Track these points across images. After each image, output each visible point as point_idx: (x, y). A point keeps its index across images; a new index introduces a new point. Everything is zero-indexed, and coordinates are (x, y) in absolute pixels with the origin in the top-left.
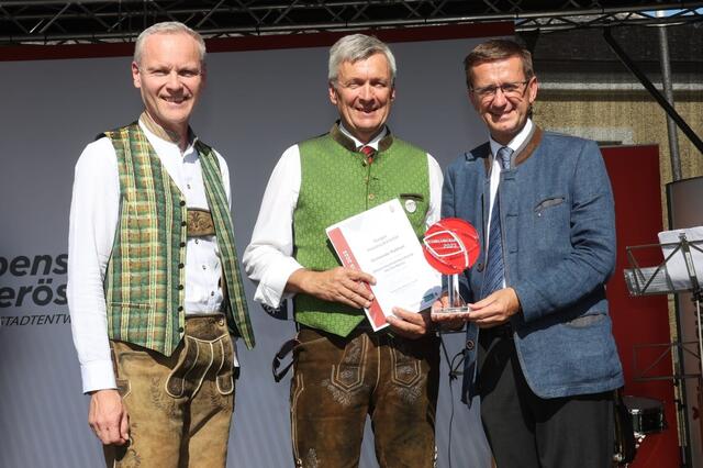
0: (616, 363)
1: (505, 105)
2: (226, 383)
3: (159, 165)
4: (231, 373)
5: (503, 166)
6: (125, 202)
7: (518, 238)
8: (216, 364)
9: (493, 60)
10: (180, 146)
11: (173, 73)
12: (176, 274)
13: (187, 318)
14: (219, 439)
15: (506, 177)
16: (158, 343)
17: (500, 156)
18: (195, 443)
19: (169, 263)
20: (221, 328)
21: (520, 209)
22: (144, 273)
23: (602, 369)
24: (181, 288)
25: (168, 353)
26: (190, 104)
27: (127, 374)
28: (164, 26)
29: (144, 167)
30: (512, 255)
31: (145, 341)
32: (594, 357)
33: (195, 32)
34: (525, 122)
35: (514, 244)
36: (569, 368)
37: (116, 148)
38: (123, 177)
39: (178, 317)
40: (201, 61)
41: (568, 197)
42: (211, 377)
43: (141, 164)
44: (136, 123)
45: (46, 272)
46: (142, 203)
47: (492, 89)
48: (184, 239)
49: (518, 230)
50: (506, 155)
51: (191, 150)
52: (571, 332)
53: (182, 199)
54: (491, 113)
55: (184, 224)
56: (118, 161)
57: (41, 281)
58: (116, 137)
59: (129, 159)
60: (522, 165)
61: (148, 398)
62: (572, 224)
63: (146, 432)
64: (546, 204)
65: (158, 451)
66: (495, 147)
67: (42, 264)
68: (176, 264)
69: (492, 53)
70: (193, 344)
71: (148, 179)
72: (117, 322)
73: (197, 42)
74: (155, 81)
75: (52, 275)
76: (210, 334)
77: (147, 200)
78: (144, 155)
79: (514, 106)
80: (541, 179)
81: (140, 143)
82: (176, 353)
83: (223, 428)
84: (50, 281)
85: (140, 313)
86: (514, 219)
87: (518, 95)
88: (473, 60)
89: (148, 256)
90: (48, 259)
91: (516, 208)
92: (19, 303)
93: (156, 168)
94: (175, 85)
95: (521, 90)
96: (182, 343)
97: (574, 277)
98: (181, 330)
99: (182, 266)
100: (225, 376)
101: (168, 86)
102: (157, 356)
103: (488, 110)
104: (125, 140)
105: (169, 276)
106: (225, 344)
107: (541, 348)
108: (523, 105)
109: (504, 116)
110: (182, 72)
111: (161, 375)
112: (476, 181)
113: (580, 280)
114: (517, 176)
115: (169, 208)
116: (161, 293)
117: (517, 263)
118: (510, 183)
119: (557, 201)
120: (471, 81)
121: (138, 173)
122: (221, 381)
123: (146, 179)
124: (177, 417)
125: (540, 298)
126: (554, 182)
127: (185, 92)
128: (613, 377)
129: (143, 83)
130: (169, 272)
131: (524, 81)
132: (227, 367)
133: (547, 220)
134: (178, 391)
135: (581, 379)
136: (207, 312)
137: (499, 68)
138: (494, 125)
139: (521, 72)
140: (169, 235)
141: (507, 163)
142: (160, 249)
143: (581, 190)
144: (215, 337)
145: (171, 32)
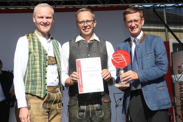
1: (135, 26)
2: (60, 106)
3: (40, 43)
6: (30, 54)
7: (142, 65)
8: (57, 100)
9: (131, 13)
10: (46, 38)
11: (45, 18)
12: (45, 74)
13: (48, 87)
15: (137, 47)
16: (39, 94)
17: (134, 41)
19: (42, 71)
20: (58, 90)
21: (142, 56)
22: (35, 74)
24: (46, 78)
25: (42, 97)
27: (30, 104)
31: (36, 93)
33: (51, 6)
34: (140, 31)
36: (158, 102)
37: (28, 39)
38: (30, 47)
39: (45, 87)
40: (53, 15)
41: (154, 53)
43: (35, 43)
44: (34, 32)
47: (131, 21)
48: (47, 65)
49: (142, 62)
50: (136, 41)
51: (49, 39)
52: (159, 91)
53: (46, 53)
54: (131, 28)
55: (47, 60)
56: (29, 42)
58: (28, 36)
60: (142, 43)
61: (37, 110)
64: (149, 54)
66: (132, 39)
69: (131, 11)
70: (49, 94)
71: (37, 47)
72: (27, 88)
74: (39, 20)
76: (55, 92)
77: (36, 53)
78: (36, 41)
79: (138, 27)
80: (148, 47)
81: (35, 37)
82: (44, 97)
83: (59, 119)
85: (34, 85)
86: (141, 59)
87: (138, 24)
88: (125, 13)
89: (36, 69)
91: (141, 56)
94: (45, 22)
95: (139, 22)
96: (46, 94)
98: (46, 90)
99: (46, 72)
100: (60, 104)
101: (43, 22)
102: (39, 98)
103: (130, 27)
104: (30, 36)
105: (43, 75)
106: (60, 95)
108: (140, 26)
109: (135, 29)
110: (47, 18)
111: (40, 103)
114: (140, 47)
115: (43, 56)
116: (40, 80)
118: (139, 49)
120: (125, 19)
121: (34, 46)
122: (58, 105)
123: (36, 47)
124: (46, 115)
127: (48, 23)
128: (169, 104)
129: (36, 21)
131: (140, 19)
132: (60, 101)
133: (150, 59)
134: (46, 108)
135: (161, 105)
136: (54, 86)
137: (133, 15)
138: (131, 32)
139: (140, 17)
140: (42, 63)
141: (137, 43)
142: (40, 67)
143: (157, 51)
144: (56, 93)
145: (44, 6)
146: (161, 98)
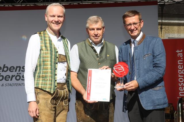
0: (166, 100)
1: (134, 29)
2: (66, 102)
3: (51, 41)
4: (68, 100)
5: (135, 45)
6: (42, 51)
7: (139, 66)
8: (63, 97)
9: (130, 17)
10: (57, 37)
11: (56, 17)
12: (55, 71)
13: (57, 83)
14: (64, 118)
15: (135, 48)
16: (49, 90)
17: (134, 42)
18: (58, 119)
19: (53, 68)
20: (65, 87)
23: (162, 101)
24: (56, 75)
25: (52, 92)
26: (61, 25)
27: (39, 98)
28: (54, 4)
29: (47, 42)
30: (137, 70)
31: (46, 89)
32: (160, 99)
34: (140, 33)
35: (138, 67)
36: (153, 101)
37: (40, 36)
38: (41, 44)
39: (55, 83)
40: (64, 14)
41: (152, 54)
42: (62, 100)
43: (46, 41)
44: (46, 30)
45: (19, 71)
46: (47, 51)
47: (130, 24)
49: (139, 63)
50: (135, 42)
51: (60, 38)
52: (154, 91)
53: (57, 51)
54: (130, 31)
55: (57, 58)
56: (40, 40)
57: (18, 74)
58: (40, 34)
59: (43, 40)
60: (140, 45)
61: (45, 105)
62: (153, 61)
63: (44, 114)
64: (146, 56)
65: (47, 119)
66: (132, 40)
67: (18, 69)
68: (55, 68)
69: (130, 14)
70: (57, 91)
71: (48, 45)
73: (63, 8)
74: (51, 19)
75: (21, 72)
76: (62, 88)
78: (47, 39)
79: (137, 29)
80: (145, 49)
81: (46, 35)
82: (54, 92)
83: (65, 115)
84: (20, 74)
85: (45, 81)
86: (138, 60)
87: (138, 26)
88: (125, 17)
89: (48, 65)
90: (20, 67)
91: (138, 57)
92: (11, 80)
93: (50, 42)
94: (57, 20)
95: (138, 25)
97: (153, 76)
98: (56, 86)
99: (56, 69)
100: (66, 100)
101: (55, 20)
102: (49, 93)
104: (42, 34)
105: (53, 72)
106: (66, 92)
107: (145, 96)
108: (139, 28)
109: (134, 32)
110: (59, 17)
111: (48, 99)
112: (128, 50)
113: (155, 76)
114: (138, 48)
115: (53, 53)
116: (51, 76)
117: (139, 72)
118: (136, 50)
119: (149, 55)
120: (124, 22)
121: (45, 43)
122: (65, 102)
124: (53, 111)
125: (144, 82)
126: (148, 49)
127: (59, 22)
128: (165, 104)
129: (48, 19)
130: (53, 70)
131: (139, 22)
132: (66, 98)
133: (147, 60)
134: (53, 103)
135: (157, 105)
136: (61, 82)
137: (132, 19)
138: (131, 34)
139: (138, 20)
140: (53, 61)
141: (136, 44)
142: (51, 64)
143: (155, 52)
144: (63, 90)
145: (56, 5)
146: (156, 98)
